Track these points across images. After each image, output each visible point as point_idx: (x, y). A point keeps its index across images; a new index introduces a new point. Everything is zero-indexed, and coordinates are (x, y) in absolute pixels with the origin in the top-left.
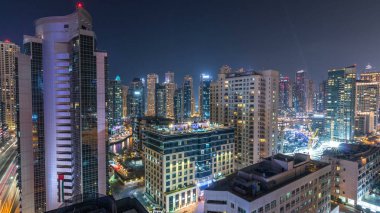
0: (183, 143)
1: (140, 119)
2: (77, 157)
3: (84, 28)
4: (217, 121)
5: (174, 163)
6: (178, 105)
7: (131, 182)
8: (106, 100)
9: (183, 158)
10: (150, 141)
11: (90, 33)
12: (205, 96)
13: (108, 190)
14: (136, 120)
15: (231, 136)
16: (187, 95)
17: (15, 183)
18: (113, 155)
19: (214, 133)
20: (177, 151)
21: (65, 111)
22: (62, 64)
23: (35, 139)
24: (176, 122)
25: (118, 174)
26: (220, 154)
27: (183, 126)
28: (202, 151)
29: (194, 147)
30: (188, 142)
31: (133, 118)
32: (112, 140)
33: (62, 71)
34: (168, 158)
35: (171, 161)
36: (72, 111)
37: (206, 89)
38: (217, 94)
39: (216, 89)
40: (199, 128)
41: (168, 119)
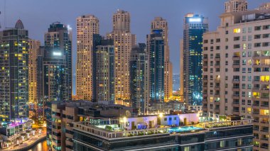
1: (62, 106)
4: (217, 111)
6: (138, 79)
10: (84, 149)
14: (54, 108)
15: (245, 142)
19: (210, 135)
24: (134, 113)
27: (147, 121)
31: (49, 104)
38: (218, 56)
39: (215, 45)
40: (182, 124)
41: (118, 107)
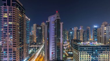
0: (86, 49)
1: (72, 40)
2: (56, 49)
3: (58, 17)
4: (101, 42)
5: (83, 55)
6: (84, 36)
7: (69, 58)
8: (63, 35)
9: (86, 54)
10: (75, 47)
11: (59, 18)
12: (95, 33)
13: (63, 59)
14: (71, 40)
15: (107, 48)
16: (88, 33)
17: (44, 53)
18: (64, 49)
19: (99, 46)
20: (84, 51)
21: (53, 37)
22: (53, 26)
23: (48, 44)
24: (84, 42)
25: (65, 55)
26: (102, 54)
27: (86, 43)
28: (94, 52)
29: (90, 51)
30: (88, 49)
32: (64, 45)
33: (53, 28)
34: (81, 53)
35: (82, 54)
36: (55, 37)
37: (95, 31)
38: (101, 33)
39: (100, 31)
40: (93, 44)
41: (81, 41)
